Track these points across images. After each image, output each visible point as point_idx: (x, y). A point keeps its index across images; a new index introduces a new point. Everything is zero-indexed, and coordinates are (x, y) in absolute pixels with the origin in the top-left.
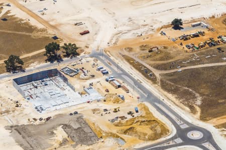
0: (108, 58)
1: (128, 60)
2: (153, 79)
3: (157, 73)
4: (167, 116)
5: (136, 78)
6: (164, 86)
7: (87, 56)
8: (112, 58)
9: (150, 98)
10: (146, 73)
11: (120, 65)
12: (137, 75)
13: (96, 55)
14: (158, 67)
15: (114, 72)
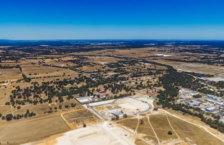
0: (105, 119)
1: (100, 119)
2: (95, 115)
3: (94, 116)
4: (94, 109)
6: (93, 114)
7: (110, 120)
9: (96, 112)
10: (96, 116)
11: (102, 118)
12: (98, 116)
13: (107, 120)
14: (93, 117)
15: (103, 116)
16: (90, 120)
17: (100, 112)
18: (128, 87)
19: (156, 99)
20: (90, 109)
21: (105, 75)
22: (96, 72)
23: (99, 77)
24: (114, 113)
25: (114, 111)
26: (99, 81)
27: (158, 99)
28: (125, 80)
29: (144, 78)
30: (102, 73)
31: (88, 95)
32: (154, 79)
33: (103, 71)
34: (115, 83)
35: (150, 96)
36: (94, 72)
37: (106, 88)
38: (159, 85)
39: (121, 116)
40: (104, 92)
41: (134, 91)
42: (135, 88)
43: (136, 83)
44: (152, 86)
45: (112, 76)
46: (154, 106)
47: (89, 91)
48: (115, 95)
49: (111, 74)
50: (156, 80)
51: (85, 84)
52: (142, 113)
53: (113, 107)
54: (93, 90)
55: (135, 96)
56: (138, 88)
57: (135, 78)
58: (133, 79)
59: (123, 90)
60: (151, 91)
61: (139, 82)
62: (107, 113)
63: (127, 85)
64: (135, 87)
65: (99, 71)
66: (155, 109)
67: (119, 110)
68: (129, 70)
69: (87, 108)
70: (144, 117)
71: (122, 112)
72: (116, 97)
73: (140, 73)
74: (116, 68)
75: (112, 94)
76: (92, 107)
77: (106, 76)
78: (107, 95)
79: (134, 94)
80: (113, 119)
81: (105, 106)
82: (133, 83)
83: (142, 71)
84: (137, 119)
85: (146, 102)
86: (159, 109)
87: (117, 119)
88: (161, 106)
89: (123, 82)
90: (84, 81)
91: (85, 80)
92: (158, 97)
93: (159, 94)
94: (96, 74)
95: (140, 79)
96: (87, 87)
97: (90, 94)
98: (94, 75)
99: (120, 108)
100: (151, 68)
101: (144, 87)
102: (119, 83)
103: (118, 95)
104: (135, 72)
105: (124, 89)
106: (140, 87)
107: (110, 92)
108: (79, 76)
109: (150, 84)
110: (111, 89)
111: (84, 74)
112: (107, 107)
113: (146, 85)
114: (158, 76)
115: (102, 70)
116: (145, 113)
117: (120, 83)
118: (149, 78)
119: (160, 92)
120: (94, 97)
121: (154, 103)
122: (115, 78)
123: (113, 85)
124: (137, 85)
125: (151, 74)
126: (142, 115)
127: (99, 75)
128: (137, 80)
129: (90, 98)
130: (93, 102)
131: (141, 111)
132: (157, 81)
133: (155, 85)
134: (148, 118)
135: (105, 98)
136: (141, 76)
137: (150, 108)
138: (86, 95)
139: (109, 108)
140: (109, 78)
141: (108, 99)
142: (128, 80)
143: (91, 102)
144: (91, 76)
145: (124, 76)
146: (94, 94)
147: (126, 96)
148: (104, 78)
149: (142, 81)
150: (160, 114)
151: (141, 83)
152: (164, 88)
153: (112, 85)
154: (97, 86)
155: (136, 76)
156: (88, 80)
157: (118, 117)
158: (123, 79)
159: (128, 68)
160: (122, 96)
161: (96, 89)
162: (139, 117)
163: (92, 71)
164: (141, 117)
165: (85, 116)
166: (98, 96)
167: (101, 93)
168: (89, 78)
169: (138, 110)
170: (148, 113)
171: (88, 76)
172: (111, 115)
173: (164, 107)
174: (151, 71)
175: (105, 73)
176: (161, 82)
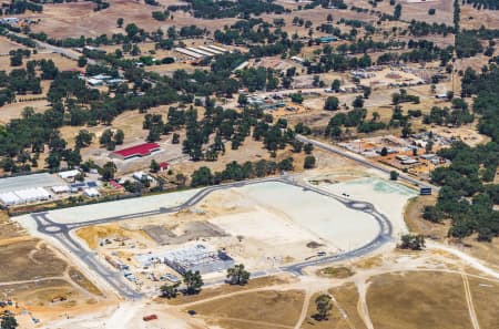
0: (123, 293)
1: (96, 291)
2: (73, 272)
3: (66, 276)
4: (73, 242)
5: (93, 272)
6: (65, 265)
7: (149, 295)
8: (117, 292)
9: (83, 255)
10: (78, 276)
11: (108, 285)
12: (91, 275)
13: (136, 296)
14: (63, 282)
15: (118, 278)
16: (42, 296)
17: (102, 253)
18: (283, 123)
19: (425, 192)
20: (52, 242)
21: (161, 55)
22: (117, 39)
23: (127, 66)
24: (180, 259)
25: (184, 252)
26: (120, 90)
27: (436, 189)
28: (272, 87)
29: (380, 77)
30: (145, 48)
31: (53, 166)
32: (436, 80)
33: (156, 37)
34: (209, 105)
35: (394, 177)
36: (103, 40)
37: (155, 130)
38: (457, 118)
39: (214, 278)
40: (141, 150)
41: (309, 149)
42: (317, 133)
43: (331, 105)
44: (417, 123)
45: (205, 62)
46: (410, 226)
47: (58, 145)
48: (198, 166)
49: (197, 50)
50: (443, 89)
51: (41, 106)
52: (335, 265)
53: (178, 232)
54: (84, 140)
55: (313, 173)
56: (334, 133)
57: (329, 77)
58: (318, 83)
59: (249, 140)
60: (404, 148)
61: (346, 100)
62: (145, 259)
63: (278, 114)
64: (324, 123)
65: (134, 35)
66: (411, 245)
67: (212, 246)
68: (303, 32)
69: (35, 233)
70: (338, 283)
71: (224, 257)
72: (203, 180)
73: (363, 47)
74: (232, 21)
75: (187, 160)
76: (64, 229)
77: (169, 61)
78: (155, 168)
79: (309, 164)
80: (168, 294)
81: (134, 224)
82: (315, 105)
83: (376, 38)
84: (302, 293)
85: (368, 208)
86: (429, 244)
87: (191, 292)
88: (446, 226)
89: (260, 96)
90: (37, 90)
91: (46, 85)
92: (437, 177)
93: (448, 163)
94: (110, 50)
95: (356, 80)
96: (52, 121)
97: (63, 158)
98: (100, 56)
99: (217, 233)
100: (430, 21)
101: (371, 128)
102: (232, 104)
103: (217, 167)
104: (335, 45)
105: (257, 138)
106: (347, 124)
107: (179, 148)
108: (16, 61)
109: (406, 107)
110: (183, 134)
111: (46, 52)
112: (146, 231)
113: (387, 115)
114: (459, 64)
115: (150, 27)
116: (347, 263)
117: (243, 101)
118: (411, 75)
119: (457, 151)
120: (80, 178)
121: (407, 212)
122: (218, 76)
123: (201, 113)
124: (332, 114)
125: (422, 53)
126: (334, 273)
127: (127, 57)
128: (336, 86)
129: (61, 182)
130: (73, 202)
131: (330, 249)
132: (450, 96)
133: (436, 117)
134: (363, 289)
135: (145, 182)
136: (365, 63)
137: (380, 239)
138: (42, 164)
139: (158, 234)
140: (179, 74)
141: (158, 190)
142: (287, 85)
143: (60, 205)
144: (82, 62)
145: (268, 62)
146: (85, 159)
147: (259, 170)
148: (154, 77)
149: (367, 91)
150: (432, 267)
151: (358, 103)
152: (481, 131)
153: (193, 114)
154: (108, 119)
155: (339, 66)
156: (64, 83)
157: (199, 282)
158: (257, 81)
159: (298, 22)
160: (237, 174)
161: (99, 134)
162: (312, 284)
163: (94, 34)
164: (325, 284)
165: (20, 276)
166: (108, 174)
167: (126, 153)
168: (70, 75)
169: (313, 245)
170: (369, 264)
171: (66, 60)
172: (163, 269)
173: (457, 235)
174: (429, 38)
175: (167, 46)
176: (469, 101)
